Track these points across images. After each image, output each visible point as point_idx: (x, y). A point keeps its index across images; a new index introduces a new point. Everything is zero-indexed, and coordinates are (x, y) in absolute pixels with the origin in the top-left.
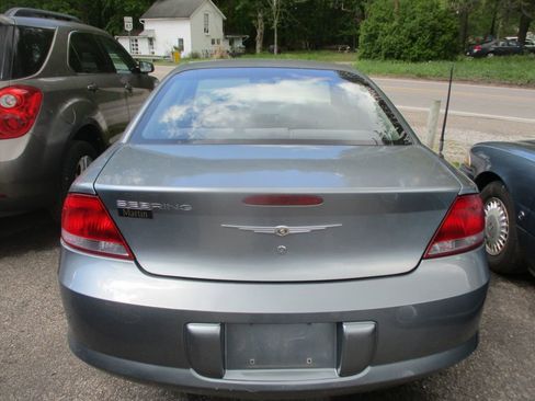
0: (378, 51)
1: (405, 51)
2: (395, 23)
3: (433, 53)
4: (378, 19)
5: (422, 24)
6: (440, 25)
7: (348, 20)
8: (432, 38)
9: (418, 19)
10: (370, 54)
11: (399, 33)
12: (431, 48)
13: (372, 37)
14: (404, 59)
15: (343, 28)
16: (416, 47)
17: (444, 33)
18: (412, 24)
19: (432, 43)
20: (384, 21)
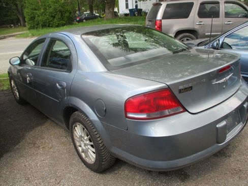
0: (38, 25)
1: (51, 23)
2: (42, 11)
3: (64, 22)
4: (32, 9)
5: (55, 9)
6: (63, 9)
7: (8, 11)
8: (62, 15)
9: (53, 7)
10: (34, 26)
11: (45, 14)
12: (62, 20)
13: (32, 18)
14: (52, 26)
15: (6, 15)
16: (55, 20)
17: (66, 13)
18: (51, 10)
19: (62, 18)
20: (36, 10)
